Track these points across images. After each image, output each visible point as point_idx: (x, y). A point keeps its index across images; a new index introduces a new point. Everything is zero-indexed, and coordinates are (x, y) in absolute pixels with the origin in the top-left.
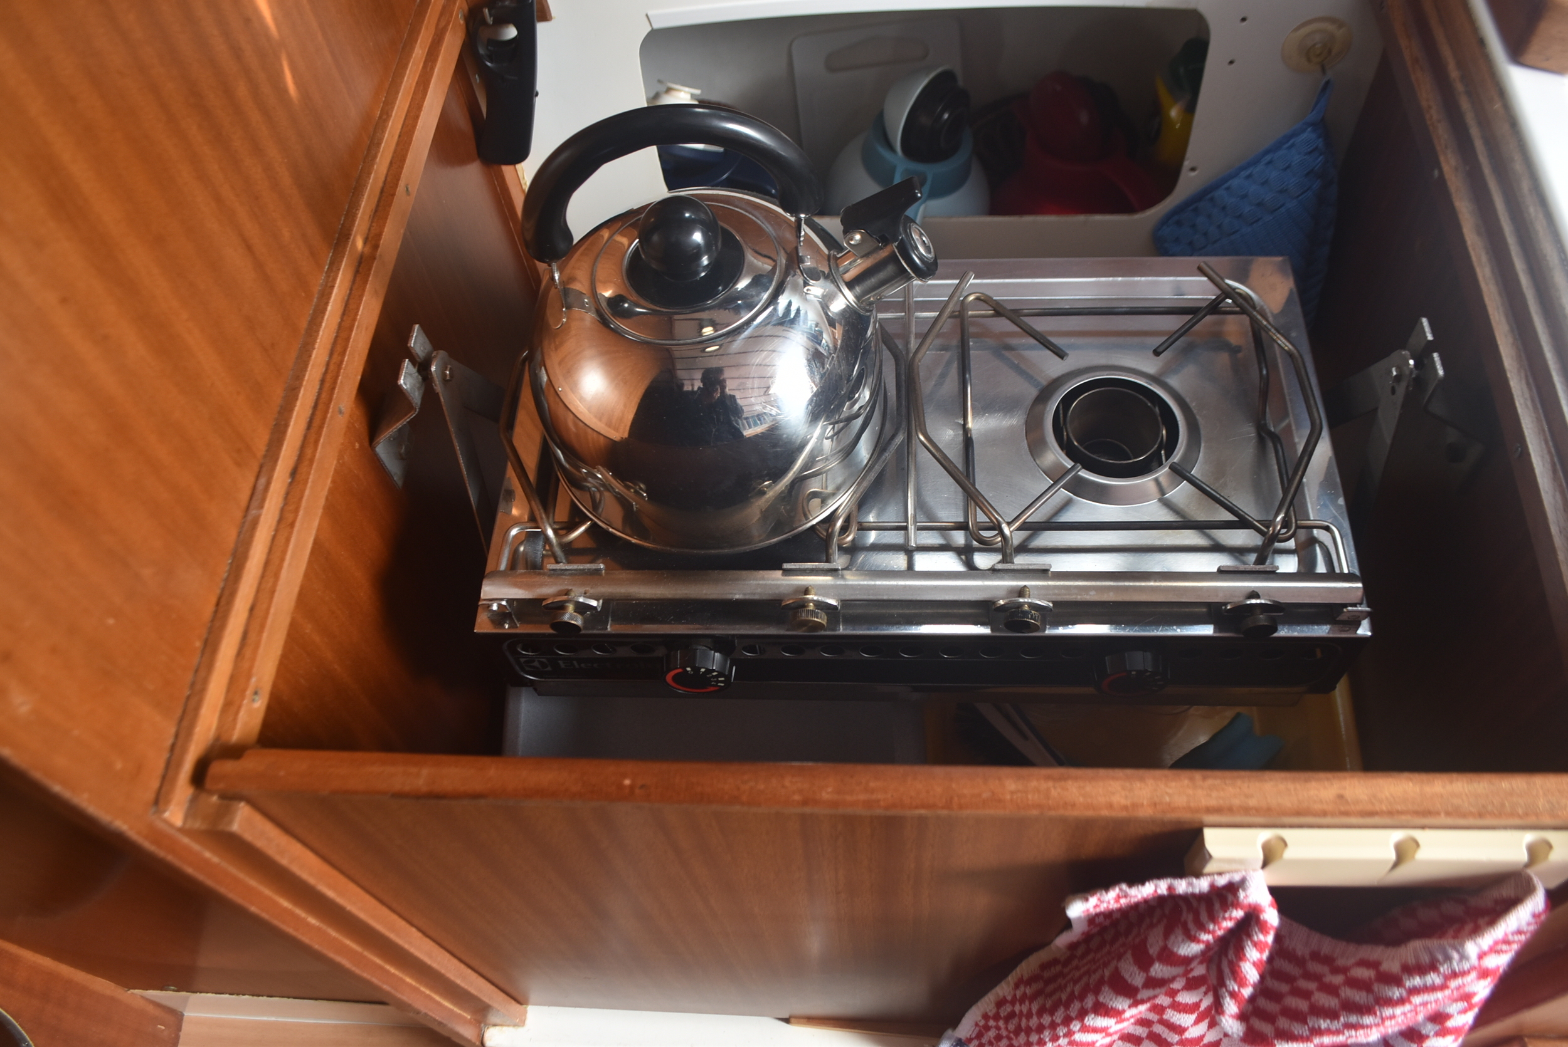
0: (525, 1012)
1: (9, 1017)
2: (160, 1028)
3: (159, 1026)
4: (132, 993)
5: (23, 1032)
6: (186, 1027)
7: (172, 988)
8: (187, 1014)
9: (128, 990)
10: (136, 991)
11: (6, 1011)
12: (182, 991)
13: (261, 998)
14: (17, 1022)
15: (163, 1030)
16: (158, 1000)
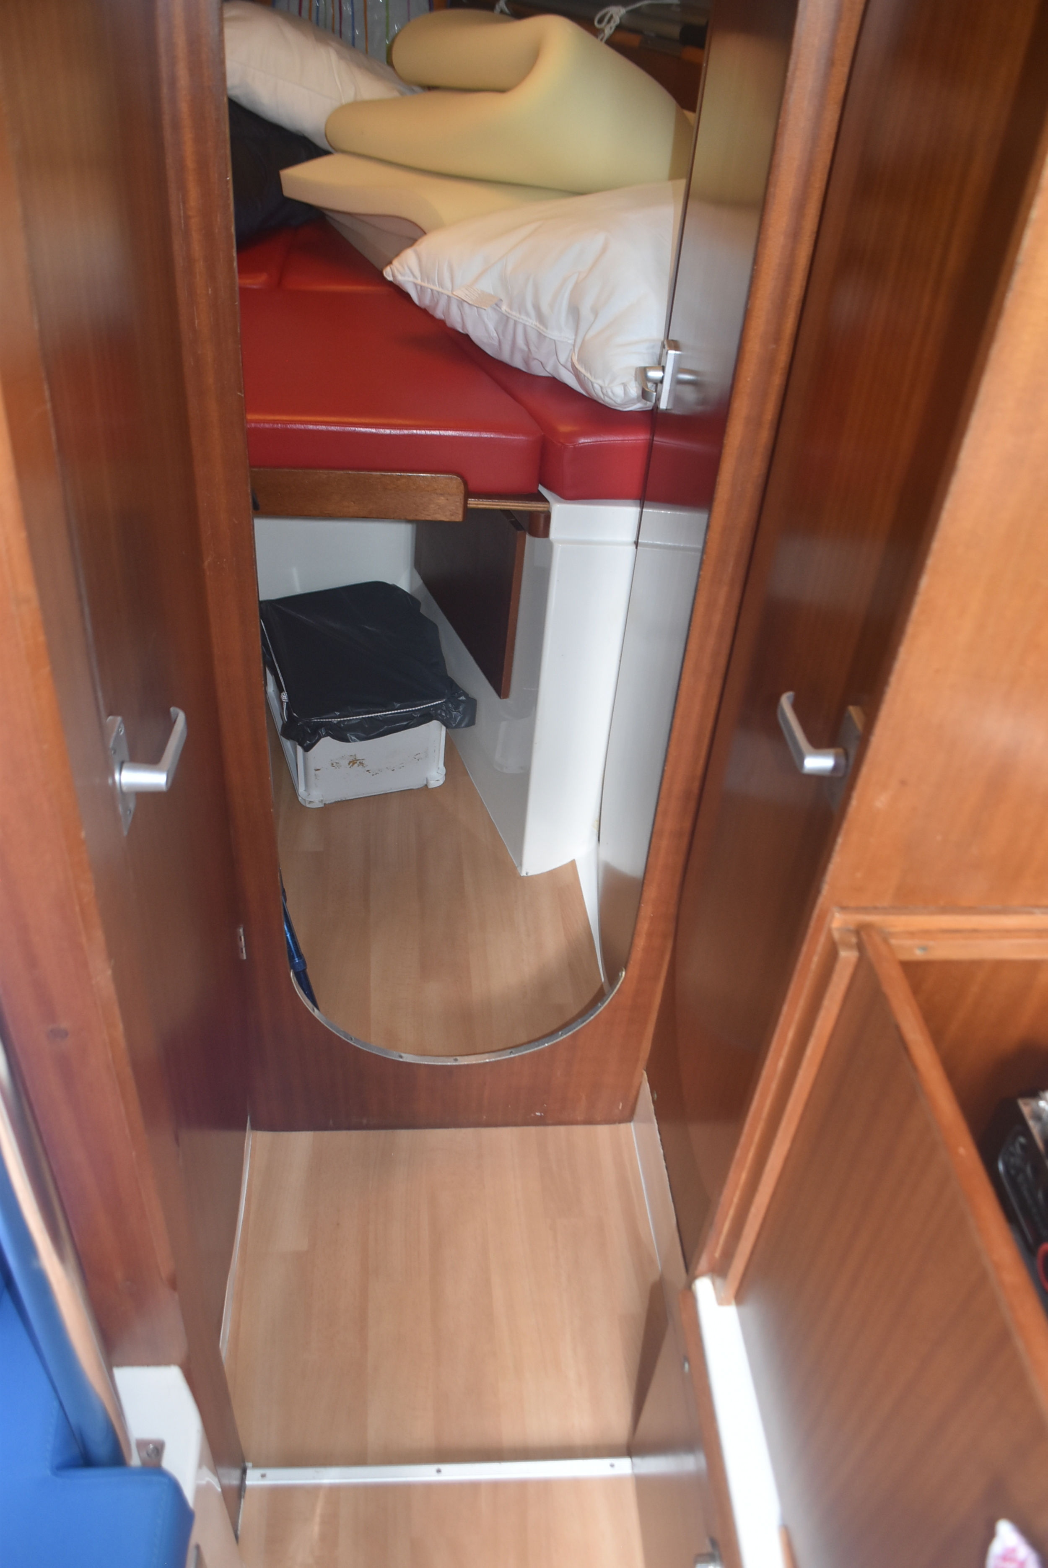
0: (729, 1303)
1: (618, 986)
2: (619, 1105)
3: (621, 1104)
4: (643, 1074)
5: (609, 999)
6: (622, 1126)
7: (656, 1096)
8: (632, 1125)
9: (644, 1070)
10: (645, 1076)
11: (622, 983)
12: (654, 1106)
13: (663, 1161)
14: (616, 993)
15: (619, 1108)
16: (641, 1091)
